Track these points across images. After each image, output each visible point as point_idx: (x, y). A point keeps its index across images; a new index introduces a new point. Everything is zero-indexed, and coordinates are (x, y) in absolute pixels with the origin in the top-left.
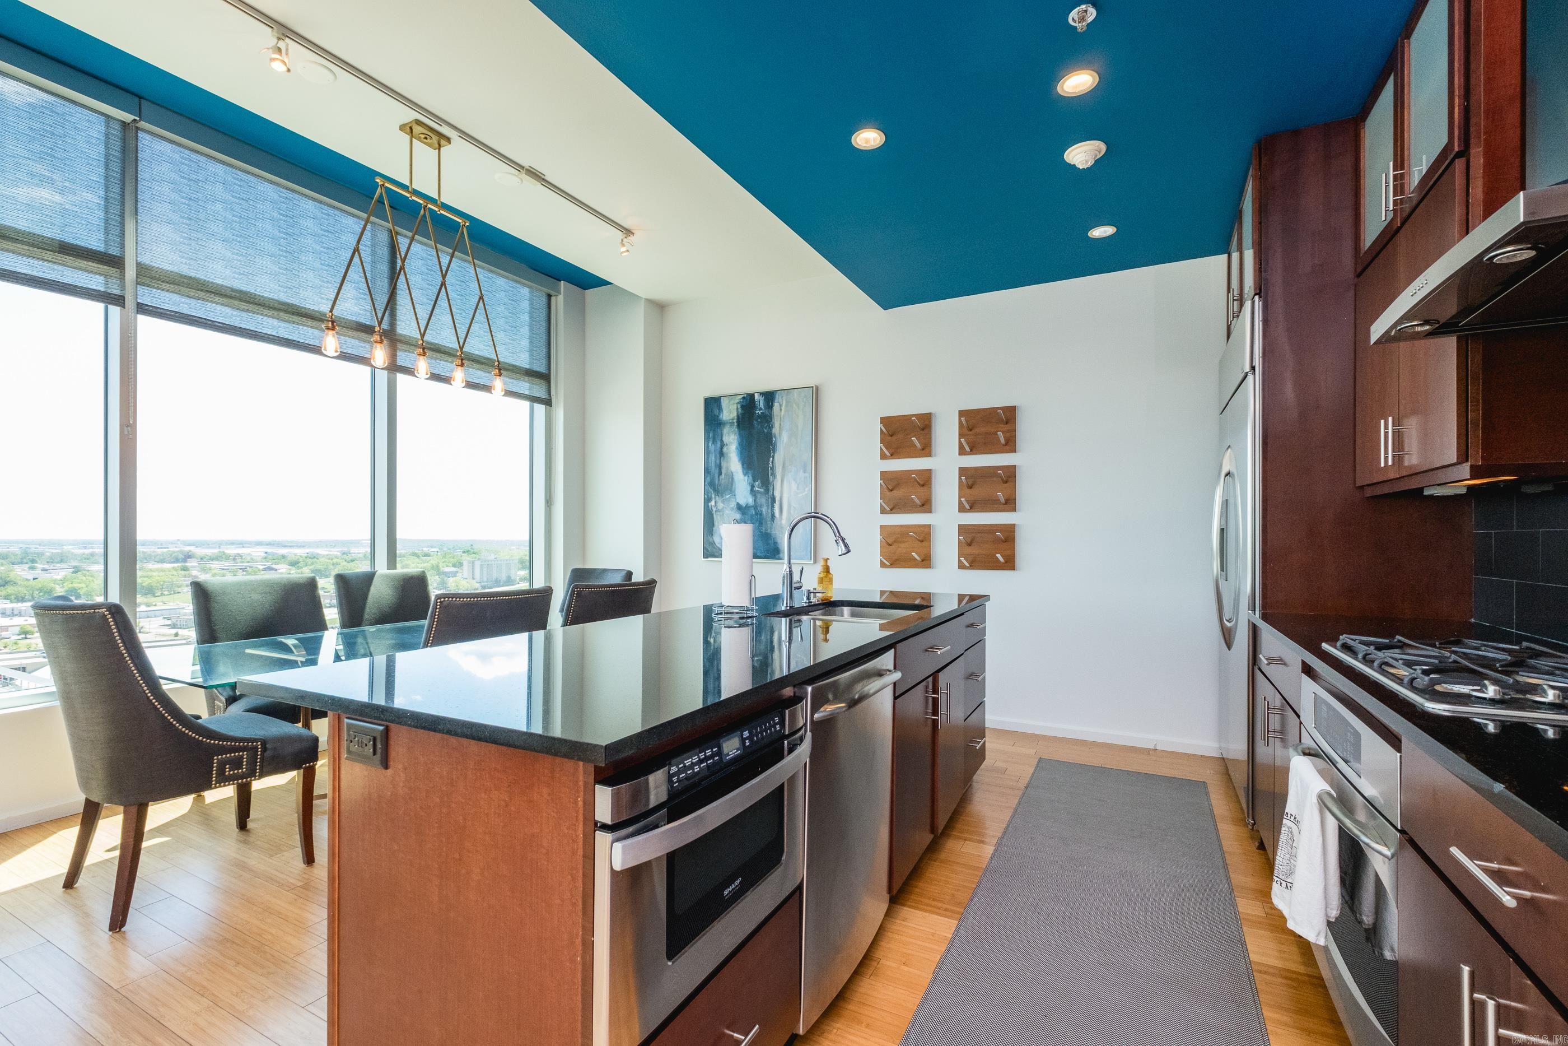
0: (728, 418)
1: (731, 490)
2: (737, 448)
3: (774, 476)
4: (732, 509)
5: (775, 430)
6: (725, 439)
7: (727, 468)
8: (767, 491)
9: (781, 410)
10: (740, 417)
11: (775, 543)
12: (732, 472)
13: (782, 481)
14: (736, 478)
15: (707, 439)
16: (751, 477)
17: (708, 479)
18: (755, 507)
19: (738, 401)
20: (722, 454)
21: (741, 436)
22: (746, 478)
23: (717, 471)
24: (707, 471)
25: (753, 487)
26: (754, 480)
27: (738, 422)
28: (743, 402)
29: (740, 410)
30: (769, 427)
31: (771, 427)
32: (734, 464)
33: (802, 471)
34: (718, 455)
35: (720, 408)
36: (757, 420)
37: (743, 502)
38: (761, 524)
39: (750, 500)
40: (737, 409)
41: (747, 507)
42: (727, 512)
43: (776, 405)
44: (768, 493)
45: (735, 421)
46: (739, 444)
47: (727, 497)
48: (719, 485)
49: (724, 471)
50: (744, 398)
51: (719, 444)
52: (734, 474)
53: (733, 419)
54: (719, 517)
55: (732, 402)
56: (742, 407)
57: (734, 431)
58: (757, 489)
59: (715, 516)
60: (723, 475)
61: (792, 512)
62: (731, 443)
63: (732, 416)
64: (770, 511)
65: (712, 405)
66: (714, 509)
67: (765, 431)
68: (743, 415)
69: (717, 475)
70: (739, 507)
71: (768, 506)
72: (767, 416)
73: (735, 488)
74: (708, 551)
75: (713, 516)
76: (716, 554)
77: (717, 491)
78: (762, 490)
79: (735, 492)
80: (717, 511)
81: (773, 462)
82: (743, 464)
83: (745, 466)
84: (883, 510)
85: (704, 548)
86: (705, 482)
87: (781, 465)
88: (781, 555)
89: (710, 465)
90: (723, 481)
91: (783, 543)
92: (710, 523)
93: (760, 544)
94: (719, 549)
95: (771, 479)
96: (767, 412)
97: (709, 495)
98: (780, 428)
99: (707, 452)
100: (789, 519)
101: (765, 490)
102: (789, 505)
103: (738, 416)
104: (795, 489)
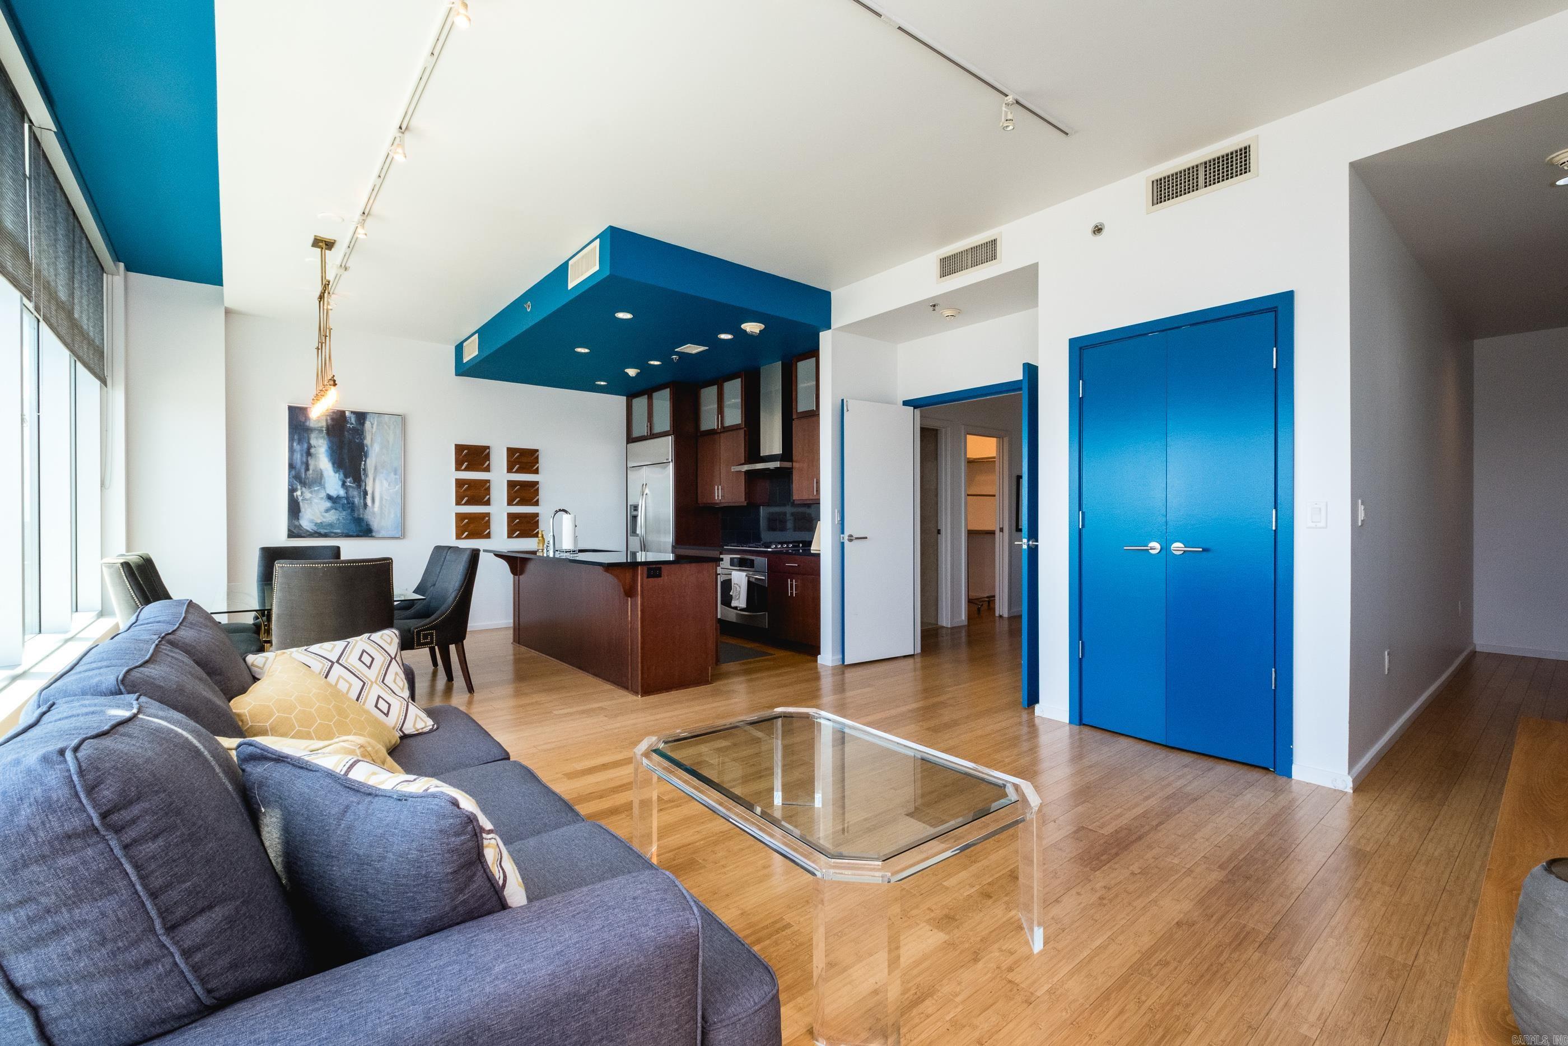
0: (316, 426)
1: (319, 483)
2: (327, 451)
3: (366, 475)
4: (322, 498)
5: (367, 441)
6: (313, 442)
7: (316, 466)
8: (359, 486)
9: (372, 427)
10: (330, 427)
11: (368, 525)
12: (321, 469)
13: (374, 480)
14: (325, 474)
15: (291, 440)
16: (342, 475)
17: (293, 473)
18: (347, 498)
19: (327, 414)
20: (309, 454)
21: (331, 441)
22: (337, 475)
23: (304, 467)
24: (291, 466)
25: (344, 482)
26: (346, 476)
27: (328, 430)
29: (329, 421)
30: (361, 439)
31: (363, 439)
32: (323, 461)
33: (394, 473)
34: (305, 455)
35: (307, 416)
36: (348, 432)
37: (333, 493)
39: (342, 493)
40: (327, 420)
41: (338, 497)
42: (316, 501)
43: (368, 424)
44: (360, 488)
45: (324, 429)
46: (329, 448)
47: (316, 489)
48: (306, 478)
49: (311, 468)
50: (334, 413)
51: (305, 446)
52: (323, 471)
53: (322, 427)
54: (307, 505)
55: (320, 414)
56: (333, 419)
57: (323, 437)
58: (348, 484)
59: (301, 504)
60: (311, 471)
61: (384, 502)
62: (320, 446)
63: (320, 425)
64: (362, 501)
65: (297, 415)
66: (300, 498)
67: (357, 441)
68: (333, 426)
69: (303, 471)
70: (329, 497)
71: (360, 498)
72: (358, 430)
73: (325, 482)
74: (293, 532)
75: (298, 503)
76: (303, 535)
77: (304, 484)
78: (354, 485)
79: (324, 485)
80: (304, 499)
81: (365, 465)
82: (333, 464)
83: (336, 466)
84: (458, 503)
85: (289, 530)
86: (289, 475)
87: (373, 469)
88: (374, 534)
89: (294, 461)
90: (311, 476)
91: (375, 524)
92: (294, 509)
93: (353, 526)
94: (308, 531)
95: (363, 477)
96: (359, 427)
97: (295, 486)
98: (372, 440)
99: (291, 450)
100: (380, 507)
101: (357, 485)
102: (381, 497)
103: (328, 426)
104: (386, 486)
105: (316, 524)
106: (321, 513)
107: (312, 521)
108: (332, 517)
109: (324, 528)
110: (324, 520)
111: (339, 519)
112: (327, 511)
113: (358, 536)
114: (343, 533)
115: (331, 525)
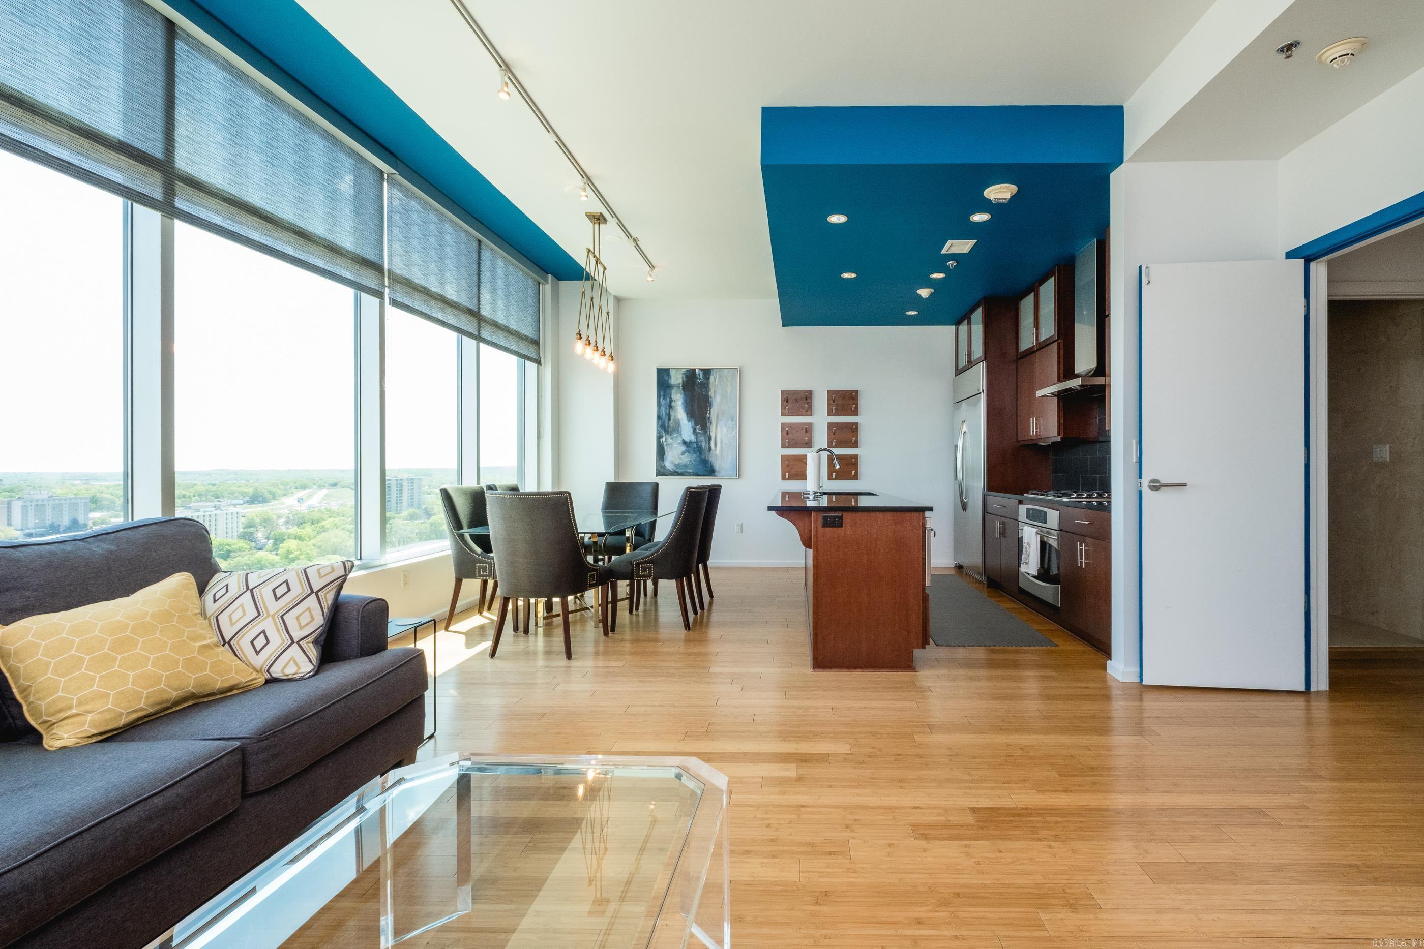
0: (675, 383)
1: (678, 431)
2: (682, 403)
3: (711, 423)
4: (679, 443)
5: (711, 394)
6: (673, 397)
7: (675, 417)
8: (705, 432)
9: (715, 381)
10: (685, 383)
11: (712, 466)
12: (678, 419)
13: (716, 426)
14: (682, 423)
15: (659, 396)
16: (693, 423)
17: (660, 423)
18: (697, 443)
19: (683, 373)
20: (670, 407)
22: (690, 423)
23: (667, 417)
24: (659, 417)
25: (694, 429)
26: (696, 424)
27: (683, 385)
28: (686, 373)
29: (685, 379)
31: (708, 391)
32: (680, 413)
33: (730, 421)
34: (668, 407)
35: (669, 375)
37: (687, 439)
38: (701, 453)
39: (693, 438)
40: (683, 377)
41: (691, 442)
42: (675, 445)
43: (712, 379)
44: (706, 434)
46: (684, 401)
47: (675, 435)
48: (669, 427)
49: (672, 418)
50: (687, 371)
51: (668, 400)
52: (680, 420)
53: (680, 384)
54: (669, 449)
55: (678, 373)
56: (686, 377)
57: (680, 392)
58: (698, 431)
59: (665, 448)
60: (672, 421)
61: (724, 445)
62: (678, 400)
63: (678, 382)
64: (707, 445)
65: (663, 375)
66: (665, 444)
67: (704, 393)
68: (687, 382)
69: (667, 421)
70: (684, 442)
71: (706, 442)
72: (705, 384)
73: (681, 430)
74: (660, 471)
76: (667, 474)
77: (667, 432)
78: (702, 432)
80: (667, 445)
81: (709, 414)
82: (687, 414)
83: (689, 416)
84: (783, 446)
85: (657, 470)
86: (657, 425)
87: (715, 416)
88: (716, 474)
89: (661, 413)
90: (672, 425)
91: (717, 465)
92: (661, 452)
93: (701, 467)
94: (669, 470)
95: (708, 424)
96: (705, 382)
97: (661, 434)
98: (715, 392)
99: (659, 404)
100: (721, 450)
101: (704, 432)
102: (722, 442)
103: (683, 382)
104: (726, 431)
105: (675, 465)
106: (679, 455)
107: (672, 462)
108: (686, 459)
109: (680, 468)
110: (681, 461)
111: (691, 461)
112: (683, 454)
113: (704, 475)
114: (694, 473)
115: (685, 465)
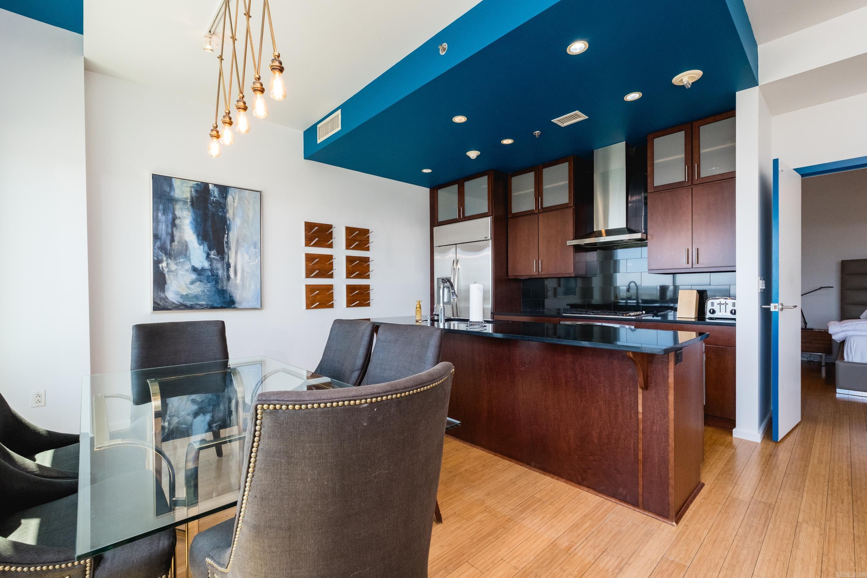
0: (180, 197)
1: (184, 255)
2: (191, 223)
3: (229, 248)
4: (187, 270)
5: (230, 215)
6: (178, 213)
7: (181, 238)
8: (223, 259)
9: (234, 202)
10: (194, 198)
11: (231, 297)
12: (186, 241)
13: (236, 253)
14: (190, 246)
15: (156, 210)
16: (206, 247)
17: (158, 244)
18: (211, 270)
19: (191, 185)
20: (174, 225)
22: (202, 247)
23: (169, 238)
24: (156, 237)
25: (208, 255)
26: (210, 249)
27: (192, 201)
28: (197, 188)
29: (194, 193)
30: (224, 212)
32: (188, 233)
33: (252, 247)
34: (170, 225)
35: (171, 186)
36: (211, 205)
37: (198, 266)
38: (217, 282)
39: (206, 265)
40: (191, 191)
41: (203, 269)
42: (181, 272)
43: (230, 198)
44: (223, 260)
45: (189, 201)
46: (194, 220)
47: (181, 260)
48: (171, 250)
49: (176, 239)
50: (197, 184)
51: (170, 216)
52: (188, 242)
53: (187, 199)
54: (172, 277)
55: (185, 185)
56: (196, 191)
57: (188, 208)
58: (213, 256)
59: (167, 276)
60: (176, 243)
61: (245, 274)
62: (185, 218)
63: (185, 196)
64: (225, 273)
65: (161, 184)
66: (166, 270)
67: (220, 214)
68: (197, 198)
69: (168, 242)
70: (195, 269)
71: (224, 270)
72: (221, 203)
73: (190, 254)
74: (158, 304)
75: (164, 275)
76: (170, 307)
77: (169, 255)
78: (217, 258)
79: (189, 257)
80: (169, 271)
81: (227, 238)
82: (198, 236)
83: (200, 238)
84: (308, 275)
85: (155, 303)
86: (154, 246)
87: (235, 242)
88: (236, 305)
89: (160, 232)
90: (176, 248)
91: (238, 296)
92: (160, 280)
93: (217, 297)
94: (174, 303)
95: (226, 250)
96: (221, 200)
97: (160, 258)
98: (234, 214)
99: (156, 220)
100: (243, 280)
101: (221, 258)
102: (243, 271)
103: (192, 198)
104: (248, 259)
105: (182, 296)
106: (186, 284)
107: (177, 293)
108: (198, 289)
109: (189, 301)
110: (190, 292)
111: (204, 291)
112: (192, 283)
113: (222, 308)
114: (208, 305)
115: (196, 297)
